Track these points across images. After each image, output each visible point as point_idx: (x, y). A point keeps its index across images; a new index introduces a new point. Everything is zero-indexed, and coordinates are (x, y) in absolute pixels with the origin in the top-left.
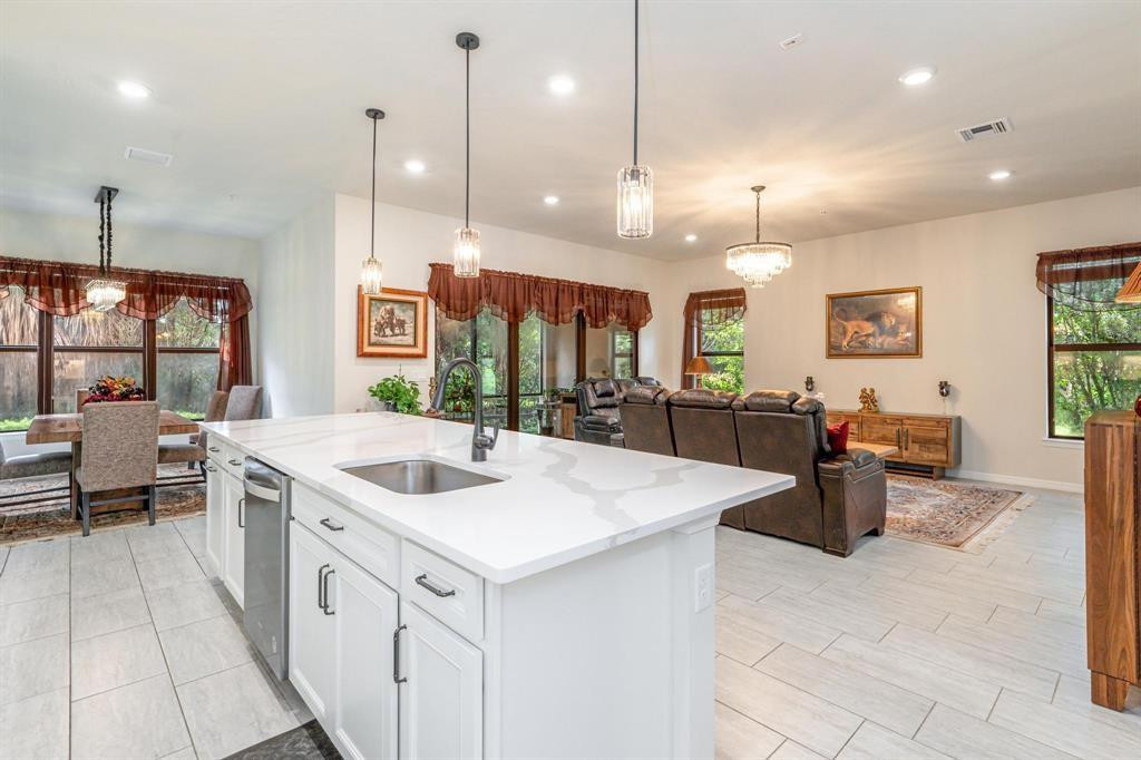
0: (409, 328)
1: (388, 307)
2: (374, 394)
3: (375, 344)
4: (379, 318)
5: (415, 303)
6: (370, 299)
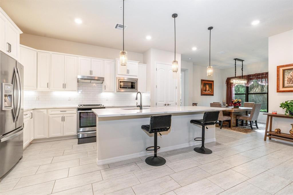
3: (287, 87)
4: (289, 77)
6: (284, 71)
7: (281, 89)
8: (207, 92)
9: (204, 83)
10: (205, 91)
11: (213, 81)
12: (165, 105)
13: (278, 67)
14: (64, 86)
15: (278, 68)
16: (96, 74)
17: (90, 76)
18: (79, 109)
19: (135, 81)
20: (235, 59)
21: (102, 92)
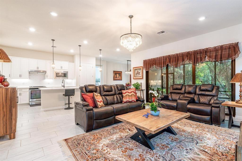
1: (137, 70)
3: (136, 77)
5: (141, 69)
6: (135, 69)
7: (134, 78)
8: (117, 78)
9: (115, 73)
10: (116, 77)
11: (121, 72)
14: (20, 76)
15: (133, 68)
16: (41, 69)
17: (37, 70)
18: (30, 89)
19: (67, 73)
20: (128, 61)
21: (45, 79)
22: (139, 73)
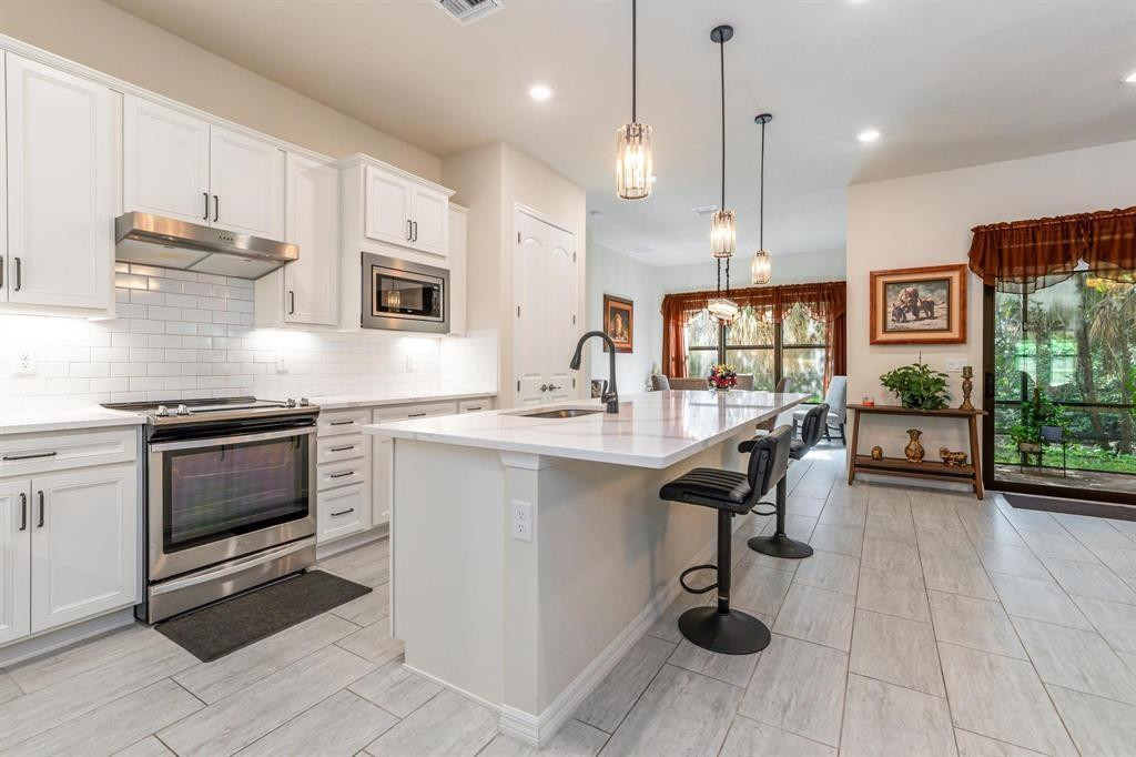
0: (940, 310)
1: (910, 289)
2: (886, 384)
3: (893, 331)
4: (898, 303)
5: (948, 280)
6: (886, 285)
7: (881, 337)
9: (610, 307)
10: (615, 335)
11: (631, 303)
12: (544, 389)
13: (871, 273)
14: (9, 274)
15: (874, 276)
16: (244, 222)
17: (204, 223)
19: (440, 282)
22: (929, 306)
